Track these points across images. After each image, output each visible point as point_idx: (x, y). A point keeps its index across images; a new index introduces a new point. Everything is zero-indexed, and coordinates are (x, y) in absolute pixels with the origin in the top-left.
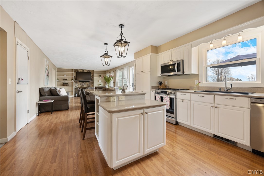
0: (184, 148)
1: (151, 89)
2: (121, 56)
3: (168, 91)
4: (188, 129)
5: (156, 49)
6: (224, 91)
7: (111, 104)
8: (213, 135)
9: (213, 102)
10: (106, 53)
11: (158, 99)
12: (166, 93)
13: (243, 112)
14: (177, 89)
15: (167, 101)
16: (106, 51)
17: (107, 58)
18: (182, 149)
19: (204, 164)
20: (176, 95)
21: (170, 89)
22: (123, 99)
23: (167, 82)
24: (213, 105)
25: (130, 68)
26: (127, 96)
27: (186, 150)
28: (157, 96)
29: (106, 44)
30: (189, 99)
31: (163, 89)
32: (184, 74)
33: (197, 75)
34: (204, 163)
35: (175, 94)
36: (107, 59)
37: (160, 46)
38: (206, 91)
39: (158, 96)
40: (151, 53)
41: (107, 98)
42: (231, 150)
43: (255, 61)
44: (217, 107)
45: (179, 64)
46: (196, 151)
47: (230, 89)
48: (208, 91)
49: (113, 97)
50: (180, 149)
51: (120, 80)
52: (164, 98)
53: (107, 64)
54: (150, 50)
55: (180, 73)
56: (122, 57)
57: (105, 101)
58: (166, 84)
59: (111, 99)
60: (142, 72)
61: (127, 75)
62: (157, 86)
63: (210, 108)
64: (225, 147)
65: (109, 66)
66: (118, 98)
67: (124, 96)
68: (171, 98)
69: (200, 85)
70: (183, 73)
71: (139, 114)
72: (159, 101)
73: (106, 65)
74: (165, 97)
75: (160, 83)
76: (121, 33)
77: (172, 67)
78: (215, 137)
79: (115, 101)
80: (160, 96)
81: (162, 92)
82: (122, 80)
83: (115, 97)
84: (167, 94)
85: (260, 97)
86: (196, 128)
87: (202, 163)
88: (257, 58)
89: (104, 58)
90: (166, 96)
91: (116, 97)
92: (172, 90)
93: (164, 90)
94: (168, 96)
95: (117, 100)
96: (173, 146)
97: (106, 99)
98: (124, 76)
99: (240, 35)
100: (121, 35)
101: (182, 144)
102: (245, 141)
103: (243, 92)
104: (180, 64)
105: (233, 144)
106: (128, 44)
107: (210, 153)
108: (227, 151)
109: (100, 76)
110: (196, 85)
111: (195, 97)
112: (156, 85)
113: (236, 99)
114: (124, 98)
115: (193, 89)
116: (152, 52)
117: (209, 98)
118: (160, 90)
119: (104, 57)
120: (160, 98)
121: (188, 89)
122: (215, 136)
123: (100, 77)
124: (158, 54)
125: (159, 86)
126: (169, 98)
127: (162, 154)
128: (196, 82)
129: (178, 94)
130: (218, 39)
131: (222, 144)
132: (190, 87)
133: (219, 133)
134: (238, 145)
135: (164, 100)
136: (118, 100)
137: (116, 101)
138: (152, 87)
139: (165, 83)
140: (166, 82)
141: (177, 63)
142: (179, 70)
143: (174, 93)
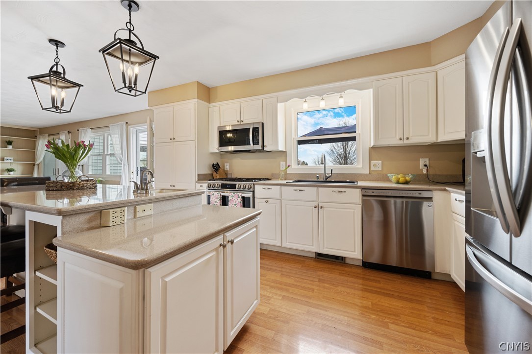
0: (286, 294)
1: (197, 179)
2: (130, 88)
3: (237, 183)
4: (276, 254)
5: (207, 93)
6: (322, 180)
7: (111, 234)
8: (314, 254)
9: (316, 199)
10: (54, 69)
11: (216, 202)
12: (233, 187)
13: (353, 210)
14: (255, 179)
15: (235, 205)
16: (57, 64)
17: (59, 87)
18: (284, 297)
19: (326, 313)
20: (254, 191)
21: (240, 180)
22: (147, 213)
23: (228, 164)
24: (316, 204)
25: (132, 129)
26: (158, 204)
27: (291, 296)
28: (213, 194)
29: (57, 43)
30: (278, 196)
31: (222, 179)
32: (265, 149)
33: (284, 153)
34: (326, 311)
35: (252, 190)
36: (60, 90)
37: (215, 88)
38: (299, 181)
39: (216, 196)
40: (196, 100)
41: (90, 215)
42: (343, 272)
43: (355, 137)
44: (321, 208)
45: (256, 130)
46: (304, 292)
47: (330, 176)
48: (302, 181)
49: (115, 210)
50: (280, 298)
51: (96, 157)
52: (230, 198)
53: (59, 105)
54: (194, 90)
55: (259, 147)
56: (130, 91)
57: (86, 226)
58: (227, 168)
59: (111, 217)
60: (171, 141)
61: (119, 146)
62: (210, 173)
63: (312, 209)
64: (334, 269)
65: (67, 112)
66: (133, 211)
67: (151, 203)
68: (243, 198)
69: (289, 171)
70: (263, 149)
71: (216, 249)
72: (219, 205)
73: (57, 108)
74: (232, 197)
75: (216, 167)
76: (130, 23)
77: (231, 135)
78: (318, 257)
79: (122, 224)
80: (221, 195)
81: (224, 186)
82: (100, 158)
83: (123, 209)
84: (237, 189)
85: (372, 187)
86: (290, 249)
87: (322, 312)
88: (357, 132)
89: (49, 86)
90: (234, 193)
91: (126, 208)
92: (245, 181)
93: (227, 181)
94: (238, 194)
95: (130, 218)
96: (268, 297)
97: (90, 220)
98: (110, 148)
99: (341, 97)
100: (130, 30)
101: (280, 286)
102: (356, 253)
103: (344, 180)
104: (258, 131)
105: (341, 261)
106: (150, 60)
107: (324, 287)
108: (340, 275)
109: (10, 143)
110: (282, 171)
111: (289, 192)
112: (207, 171)
113: (345, 192)
114: (149, 209)
115: (277, 179)
116: (198, 98)
117: (310, 192)
118: (220, 183)
119: (50, 84)
120: (220, 200)
121: (269, 178)
122: (318, 254)
123: (10, 147)
124: (211, 105)
125: (212, 174)
126: (240, 197)
127: (256, 324)
128: (283, 166)
129: (259, 189)
130: (317, 97)
131: (330, 266)
132: (273, 175)
133: (325, 249)
134: (348, 261)
135: (229, 204)
136: (132, 216)
137: (126, 221)
138: (199, 175)
139: (224, 166)
140: (225, 164)
141: (253, 128)
142: (256, 142)
143: (251, 188)
